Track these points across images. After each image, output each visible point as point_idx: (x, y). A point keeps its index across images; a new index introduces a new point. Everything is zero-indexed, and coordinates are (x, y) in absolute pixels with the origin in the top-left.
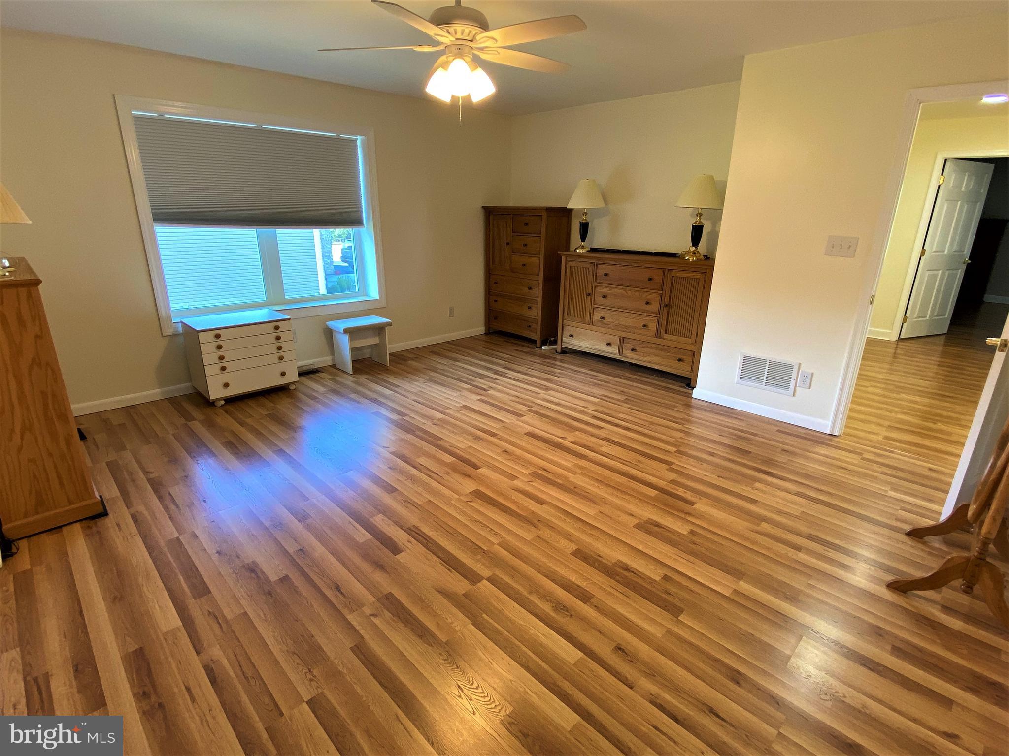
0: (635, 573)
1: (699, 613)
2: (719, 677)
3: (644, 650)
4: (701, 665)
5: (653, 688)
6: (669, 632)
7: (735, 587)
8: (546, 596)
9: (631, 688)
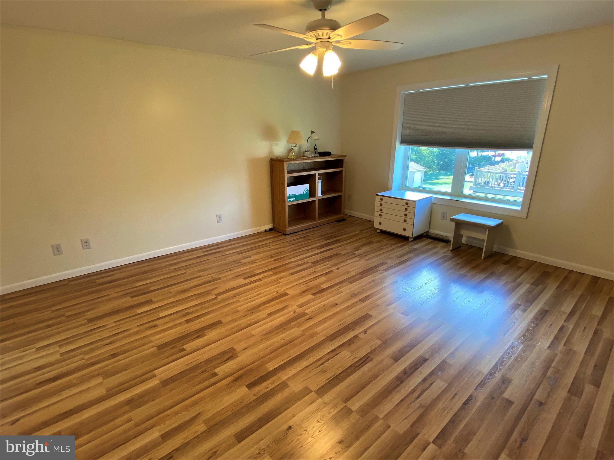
0: (193, 339)
1: (152, 355)
2: (119, 350)
3: (149, 332)
4: (129, 347)
5: (132, 331)
6: (151, 342)
7: (157, 377)
8: (197, 311)
9: (137, 326)
